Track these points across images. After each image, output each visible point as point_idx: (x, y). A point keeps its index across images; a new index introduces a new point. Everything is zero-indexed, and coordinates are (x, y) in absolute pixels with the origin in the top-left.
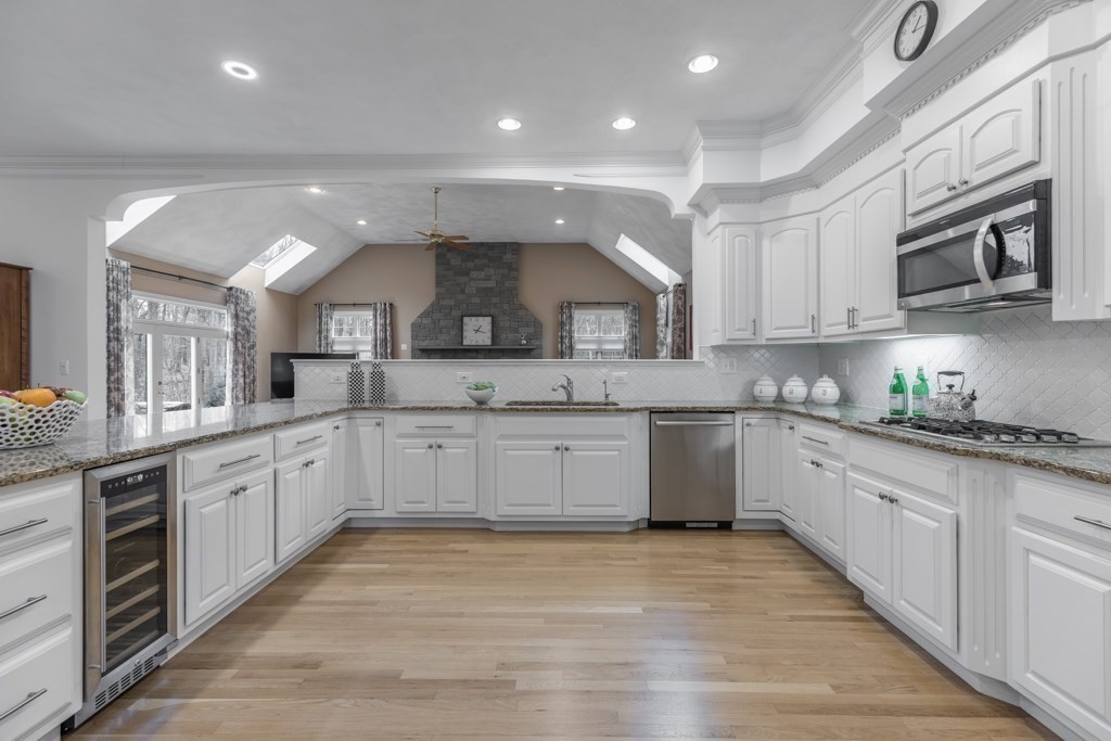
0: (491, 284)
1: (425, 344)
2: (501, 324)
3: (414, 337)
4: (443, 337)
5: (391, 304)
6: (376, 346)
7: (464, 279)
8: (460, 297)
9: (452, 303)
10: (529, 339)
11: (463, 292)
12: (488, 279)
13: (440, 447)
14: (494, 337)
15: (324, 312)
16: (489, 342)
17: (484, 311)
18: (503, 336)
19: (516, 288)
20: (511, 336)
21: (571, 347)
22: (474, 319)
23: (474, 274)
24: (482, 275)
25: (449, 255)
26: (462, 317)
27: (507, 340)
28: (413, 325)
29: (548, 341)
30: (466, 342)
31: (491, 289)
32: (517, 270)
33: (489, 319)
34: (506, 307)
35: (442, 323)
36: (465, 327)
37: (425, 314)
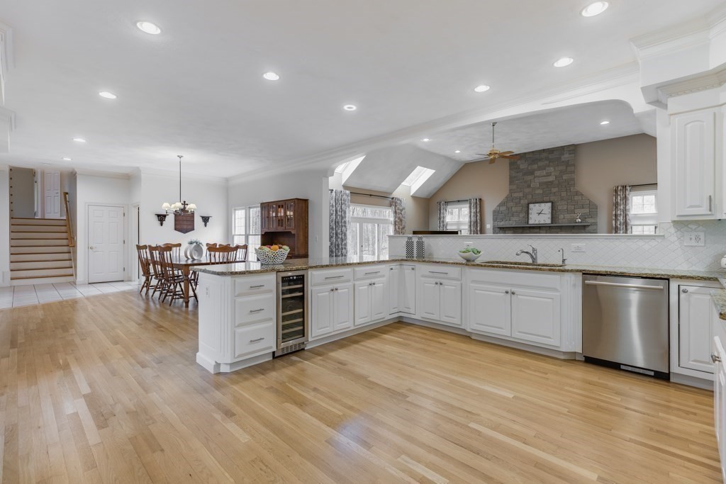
0: (551, 179)
1: (502, 224)
2: (560, 208)
3: (495, 220)
4: (515, 219)
5: (480, 199)
6: (470, 226)
7: (530, 178)
8: (527, 190)
9: (521, 195)
10: (583, 218)
11: (529, 186)
12: (549, 175)
13: (441, 284)
14: (553, 218)
15: (442, 207)
16: (549, 221)
17: (547, 199)
18: (561, 217)
19: (573, 179)
20: (568, 216)
21: (626, 224)
22: (537, 205)
23: (537, 173)
24: (544, 173)
25: (519, 162)
26: (528, 204)
27: (564, 219)
28: (494, 212)
29: (603, 219)
30: (531, 222)
31: (551, 182)
32: (574, 165)
33: (550, 204)
34: (564, 194)
35: (514, 209)
36: (530, 211)
37: (501, 205)
